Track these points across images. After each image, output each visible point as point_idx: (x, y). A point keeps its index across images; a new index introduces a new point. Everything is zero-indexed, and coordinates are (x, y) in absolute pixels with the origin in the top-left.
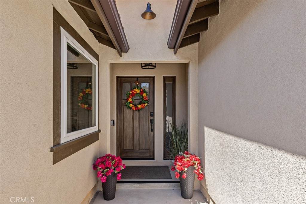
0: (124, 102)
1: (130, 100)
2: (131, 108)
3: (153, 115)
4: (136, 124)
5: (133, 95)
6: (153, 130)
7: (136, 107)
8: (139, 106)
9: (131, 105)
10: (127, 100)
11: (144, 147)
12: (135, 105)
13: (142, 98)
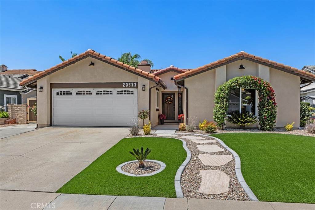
0: (164, 101)
1: (167, 101)
2: (167, 103)
3: (174, 105)
4: (169, 108)
5: (168, 99)
6: (174, 111)
7: (169, 103)
8: (170, 103)
9: (167, 102)
10: (166, 101)
11: (171, 116)
12: (168, 102)
13: (171, 100)
